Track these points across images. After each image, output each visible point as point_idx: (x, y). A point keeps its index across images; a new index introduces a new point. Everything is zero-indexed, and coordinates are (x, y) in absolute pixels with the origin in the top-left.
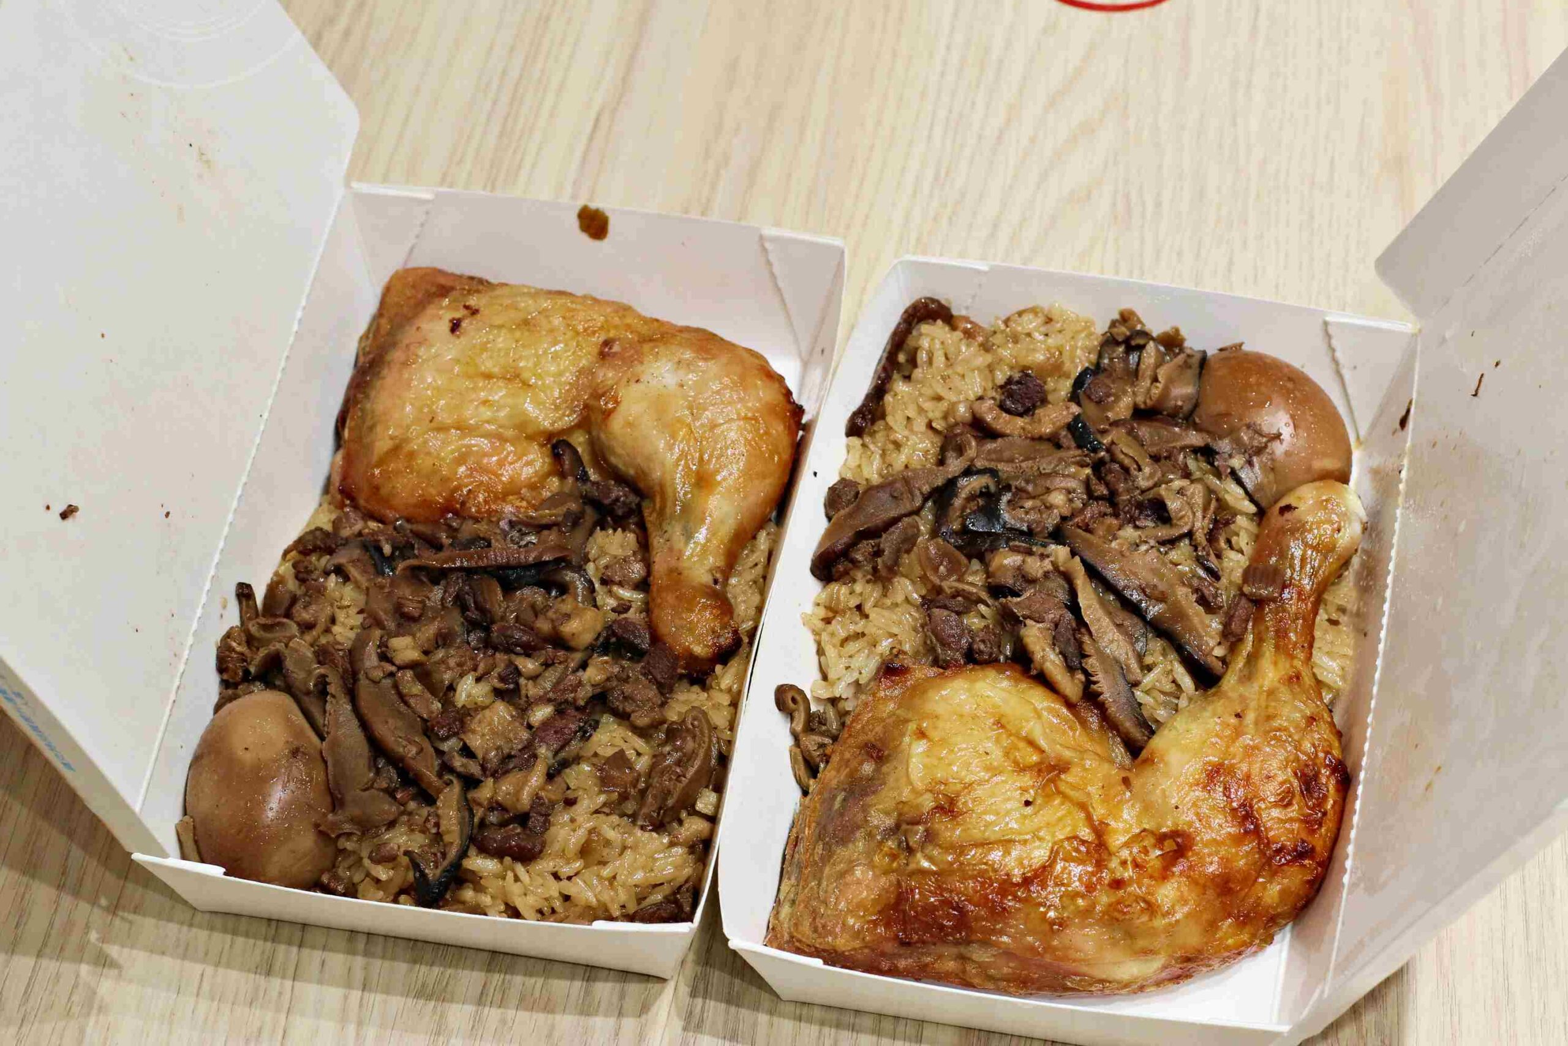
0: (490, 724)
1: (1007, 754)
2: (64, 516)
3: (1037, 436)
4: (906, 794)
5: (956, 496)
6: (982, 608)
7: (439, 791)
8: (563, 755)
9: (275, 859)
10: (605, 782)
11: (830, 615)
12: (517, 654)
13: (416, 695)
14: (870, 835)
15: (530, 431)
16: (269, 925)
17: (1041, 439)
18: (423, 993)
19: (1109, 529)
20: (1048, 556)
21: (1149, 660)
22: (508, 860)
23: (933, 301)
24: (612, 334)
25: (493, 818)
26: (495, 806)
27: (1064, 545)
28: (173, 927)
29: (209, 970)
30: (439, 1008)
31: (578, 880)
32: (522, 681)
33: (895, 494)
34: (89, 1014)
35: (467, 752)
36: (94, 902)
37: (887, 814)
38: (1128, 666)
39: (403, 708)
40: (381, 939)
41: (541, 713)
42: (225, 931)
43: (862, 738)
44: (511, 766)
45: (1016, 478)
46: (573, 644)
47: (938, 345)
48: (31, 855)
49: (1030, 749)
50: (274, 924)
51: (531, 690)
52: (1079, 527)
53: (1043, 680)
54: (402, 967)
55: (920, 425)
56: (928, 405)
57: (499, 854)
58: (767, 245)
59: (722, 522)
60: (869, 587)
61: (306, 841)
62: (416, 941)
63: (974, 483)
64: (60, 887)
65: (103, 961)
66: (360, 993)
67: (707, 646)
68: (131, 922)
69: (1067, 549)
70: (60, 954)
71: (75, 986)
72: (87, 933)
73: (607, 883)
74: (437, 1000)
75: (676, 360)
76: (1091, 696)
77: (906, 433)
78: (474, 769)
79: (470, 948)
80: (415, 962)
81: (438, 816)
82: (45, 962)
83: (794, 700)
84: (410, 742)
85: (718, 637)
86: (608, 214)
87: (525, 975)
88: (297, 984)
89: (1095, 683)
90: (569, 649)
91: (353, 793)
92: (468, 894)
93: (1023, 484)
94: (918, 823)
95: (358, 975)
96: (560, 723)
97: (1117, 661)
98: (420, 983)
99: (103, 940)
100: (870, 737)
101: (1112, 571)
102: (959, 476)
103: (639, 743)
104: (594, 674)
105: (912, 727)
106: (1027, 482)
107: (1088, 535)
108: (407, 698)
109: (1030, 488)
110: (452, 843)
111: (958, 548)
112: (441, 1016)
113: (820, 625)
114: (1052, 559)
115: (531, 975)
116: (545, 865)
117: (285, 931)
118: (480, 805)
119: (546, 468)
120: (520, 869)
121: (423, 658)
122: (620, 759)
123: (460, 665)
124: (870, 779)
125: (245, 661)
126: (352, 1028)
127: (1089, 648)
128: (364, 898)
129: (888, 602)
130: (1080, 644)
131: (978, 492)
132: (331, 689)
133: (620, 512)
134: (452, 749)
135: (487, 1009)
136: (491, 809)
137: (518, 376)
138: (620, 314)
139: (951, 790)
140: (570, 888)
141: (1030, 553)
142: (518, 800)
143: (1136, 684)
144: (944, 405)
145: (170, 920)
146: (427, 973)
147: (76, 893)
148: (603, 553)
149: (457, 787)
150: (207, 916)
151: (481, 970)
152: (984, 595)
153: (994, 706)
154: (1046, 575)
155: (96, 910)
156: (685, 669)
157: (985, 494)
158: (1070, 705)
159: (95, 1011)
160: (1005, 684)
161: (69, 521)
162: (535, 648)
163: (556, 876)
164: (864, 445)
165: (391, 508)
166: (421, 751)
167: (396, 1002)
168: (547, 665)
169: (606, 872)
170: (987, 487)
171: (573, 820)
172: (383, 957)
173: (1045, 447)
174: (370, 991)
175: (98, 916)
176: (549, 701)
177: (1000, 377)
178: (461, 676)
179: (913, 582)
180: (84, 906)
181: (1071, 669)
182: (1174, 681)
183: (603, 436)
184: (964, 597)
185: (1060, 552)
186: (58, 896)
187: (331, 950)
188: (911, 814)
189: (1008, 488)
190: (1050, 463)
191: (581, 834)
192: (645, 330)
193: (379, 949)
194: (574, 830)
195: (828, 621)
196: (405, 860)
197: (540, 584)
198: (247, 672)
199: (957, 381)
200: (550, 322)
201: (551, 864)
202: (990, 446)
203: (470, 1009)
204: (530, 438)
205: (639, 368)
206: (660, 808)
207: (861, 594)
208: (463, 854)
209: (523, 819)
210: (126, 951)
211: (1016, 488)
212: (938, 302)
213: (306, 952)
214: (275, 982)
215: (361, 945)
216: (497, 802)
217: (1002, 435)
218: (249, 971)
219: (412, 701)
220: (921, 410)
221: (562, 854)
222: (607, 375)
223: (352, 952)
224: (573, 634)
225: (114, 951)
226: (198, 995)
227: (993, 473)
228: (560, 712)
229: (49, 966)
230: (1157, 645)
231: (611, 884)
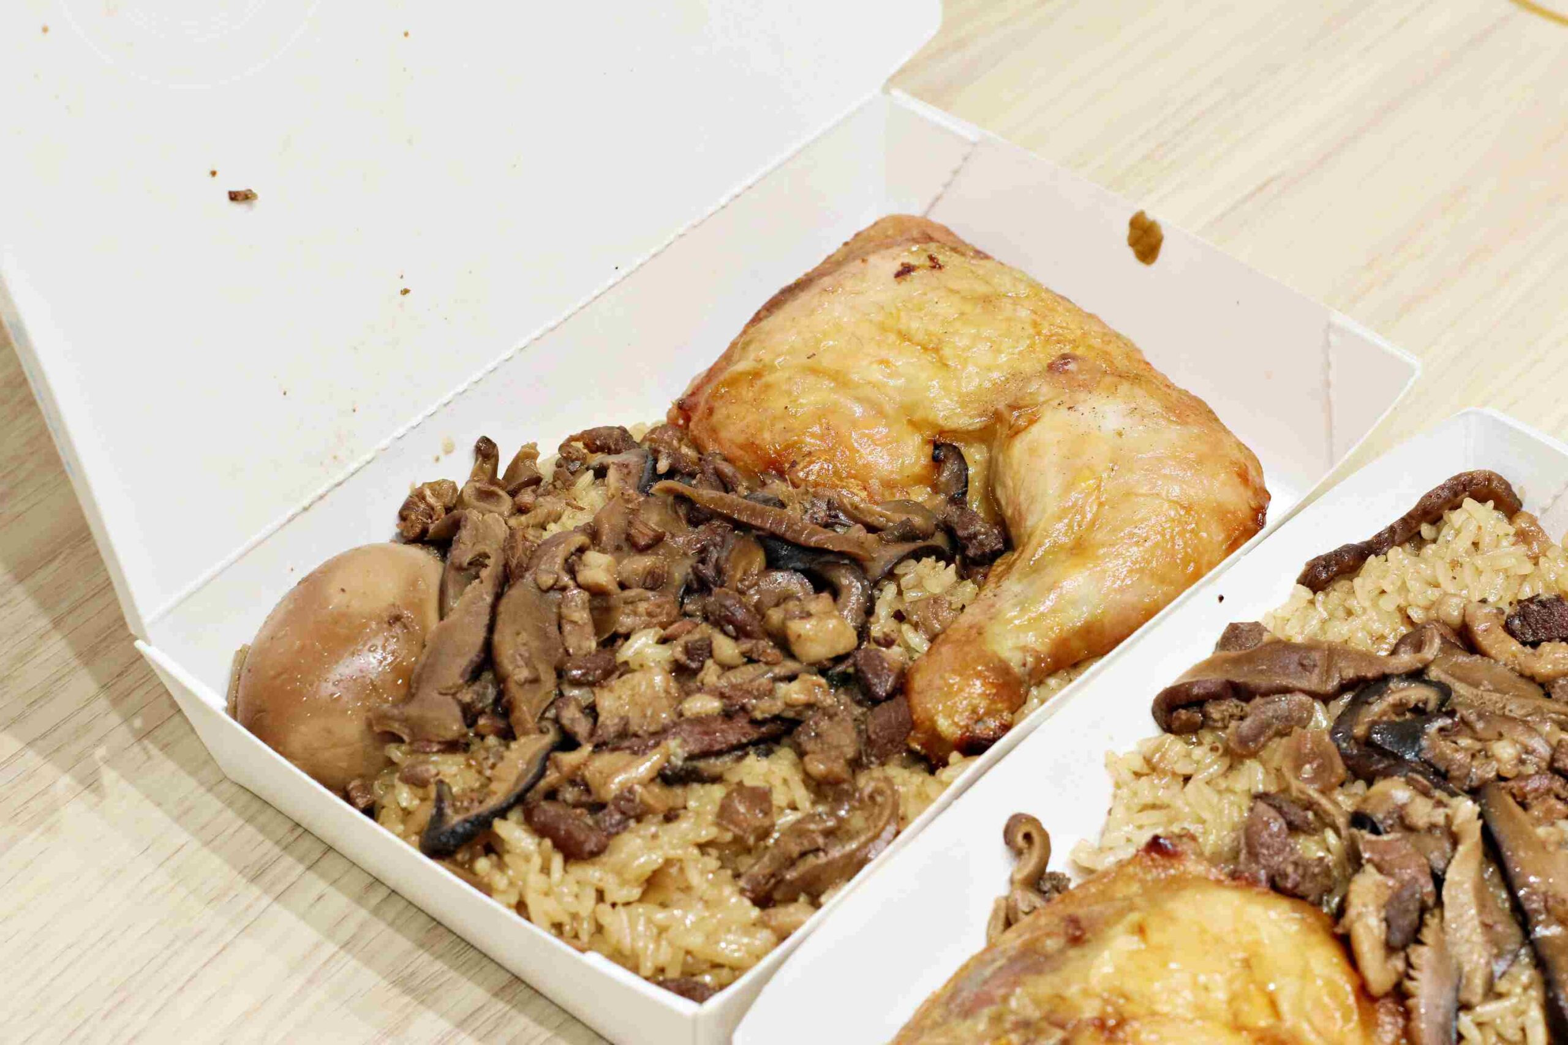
0: (633, 689)
1: (1232, 999)
2: (234, 197)
3: (1527, 673)
4: (1073, 991)
5: (1381, 696)
6: (1330, 836)
7: (526, 733)
8: (701, 764)
9: (303, 729)
10: (725, 813)
11: (1146, 770)
12: (726, 633)
13: (575, 623)
14: (997, 1019)
15: (918, 416)
16: (293, 830)
17: (1531, 679)
18: (405, 983)
19: (1550, 811)
20: (1445, 806)
21: (1502, 986)
22: (548, 843)
23: (1500, 479)
24: (1079, 352)
25: (570, 794)
26: (574, 779)
27: (1475, 801)
28: (190, 783)
29: (196, 844)
30: (409, 1010)
31: (622, 912)
32: (709, 663)
33: (1305, 662)
34: (31, 830)
35: (592, 711)
36: (127, 719)
37: (1037, 1003)
38: (1469, 980)
39: (553, 630)
40: (403, 903)
41: (704, 705)
42: (240, 813)
43: (1073, 910)
44: (626, 744)
45: (1470, 706)
46: (796, 649)
47: (1473, 527)
48: (101, 641)
49: (1267, 1011)
50: (300, 831)
51: (710, 674)
52: (1514, 796)
53: (1345, 944)
54: (402, 943)
55: (1389, 604)
56: (1414, 586)
57: (541, 831)
58: (1333, 338)
59: (1074, 603)
60: (1210, 758)
61: (352, 729)
62: (439, 923)
63: (1415, 693)
64: (104, 687)
65: (91, 783)
66: (336, 949)
67: (956, 724)
68: (149, 758)
69: (1477, 809)
70: (50, 755)
71: (43, 793)
72: (95, 746)
73: (655, 931)
74: (415, 998)
75: (1133, 405)
76: (1400, 995)
77: (1367, 604)
78: (582, 727)
79: (492, 960)
80: (421, 946)
81: (502, 758)
82: (30, 753)
83: (1028, 837)
84: (528, 663)
85: (977, 721)
86: (1166, 232)
87: (535, 1020)
88: (276, 907)
89: (1411, 978)
90: (791, 656)
91: (430, 693)
92: (483, 865)
93: (1473, 717)
94: (1062, 1026)
95: (349, 929)
96: (719, 725)
97: (1459, 969)
98: (410, 970)
99: (107, 762)
100: (1081, 912)
101: (1519, 857)
102: (1399, 676)
103: (802, 796)
104: (795, 692)
105: (1134, 917)
106: (1480, 716)
107: (1518, 810)
108: (564, 621)
109: (1480, 726)
110: (495, 793)
111: (1345, 757)
112: (407, 1017)
113: (1128, 776)
114: (1448, 811)
115: (541, 1023)
116: (593, 873)
117: (306, 843)
118: (558, 767)
119: (917, 469)
120: (557, 860)
121: (613, 587)
122: (760, 798)
123: (650, 614)
124: (1048, 957)
125: (431, 517)
126: (299, 981)
127: (1428, 935)
128: (382, 824)
129: (1223, 784)
130: (1421, 924)
131: (1412, 705)
132: (484, 573)
133: (971, 552)
134: (575, 699)
135: (463, 1035)
136: (573, 783)
137: (936, 350)
138: (1106, 338)
139: (1129, 1009)
140: (610, 919)
141: (1426, 794)
142: (605, 784)
143: (1465, 1007)
144: (1433, 594)
145: (192, 773)
146: (427, 965)
147: (116, 702)
148: (919, 585)
149: (550, 737)
150: (234, 789)
151: (488, 991)
152: (1341, 821)
153: (1258, 943)
154: (1432, 827)
155: (124, 728)
156: (923, 745)
157: (1420, 712)
158: (1363, 991)
159: (42, 828)
160: (1294, 928)
161: (238, 208)
162: (748, 635)
163: (600, 896)
164: (1312, 602)
165: (716, 440)
166: (535, 681)
167: (370, 978)
168: (750, 659)
169: (660, 916)
170: (1426, 703)
171: (655, 836)
172: (391, 924)
173: (1531, 688)
174: (349, 951)
175: (122, 735)
176: (722, 696)
177: (1526, 593)
178: (647, 626)
179: (1267, 773)
180: (114, 719)
181: (1390, 949)
182: (1523, 1030)
183: (1001, 458)
184: (1316, 814)
185: (1466, 809)
186: (97, 696)
187: (339, 889)
188: (1059, 1016)
189: (1451, 714)
190: (1523, 707)
191: (656, 859)
192: (1121, 363)
193: (391, 912)
194: (650, 849)
195: (1138, 775)
196: (433, 791)
197: (807, 573)
198: (425, 531)
199: (1467, 574)
200: (1015, 310)
201: (597, 874)
202: (1463, 659)
203: (445, 1025)
204: (915, 425)
205: (1082, 396)
206: (773, 875)
207: (1198, 762)
208: (502, 813)
209: (597, 807)
210: (123, 783)
211: (1462, 719)
212: (1508, 487)
213: (311, 876)
214: (255, 890)
215: (376, 897)
216: (583, 778)
217: (1484, 654)
218: (234, 867)
219: (567, 628)
220: (1404, 588)
221: (619, 873)
222: (1042, 389)
223: (359, 900)
224: (799, 636)
225: (109, 776)
226: (160, 865)
227: (1445, 691)
228: (728, 715)
229: (31, 758)
230: (1526, 974)
231: (660, 933)
